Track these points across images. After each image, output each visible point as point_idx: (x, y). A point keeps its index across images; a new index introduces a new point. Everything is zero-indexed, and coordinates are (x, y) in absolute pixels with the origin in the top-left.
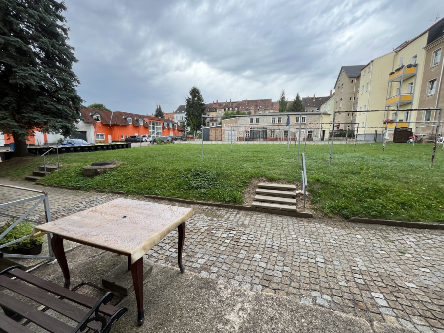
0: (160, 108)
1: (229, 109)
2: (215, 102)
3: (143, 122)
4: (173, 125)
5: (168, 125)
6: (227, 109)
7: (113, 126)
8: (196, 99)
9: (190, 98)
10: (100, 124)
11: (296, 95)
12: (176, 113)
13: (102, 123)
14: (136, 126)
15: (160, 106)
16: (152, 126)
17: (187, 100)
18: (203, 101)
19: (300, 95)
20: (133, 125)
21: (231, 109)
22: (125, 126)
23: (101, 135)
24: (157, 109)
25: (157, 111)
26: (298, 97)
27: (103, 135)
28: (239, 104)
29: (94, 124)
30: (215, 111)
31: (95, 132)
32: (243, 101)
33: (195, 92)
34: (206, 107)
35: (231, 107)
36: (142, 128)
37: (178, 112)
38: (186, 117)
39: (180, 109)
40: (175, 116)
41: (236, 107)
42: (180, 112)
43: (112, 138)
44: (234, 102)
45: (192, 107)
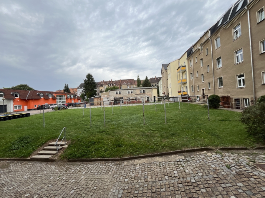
0: (67, 86)
1: (110, 85)
2: (103, 81)
3: (52, 96)
4: (74, 96)
5: (70, 96)
6: (109, 85)
7: (28, 100)
8: (90, 80)
9: (86, 80)
10: (19, 99)
11: (146, 77)
12: (78, 88)
13: (20, 98)
14: (46, 99)
15: (67, 85)
16: (58, 98)
17: (85, 81)
18: (94, 81)
19: (147, 77)
20: (44, 98)
21: (112, 85)
22: (38, 99)
23: (18, 106)
24: (66, 86)
25: (65, 88)
26: (147, 78)
27: (20, 106)
28: (116, 82)
29: (14, 100)
30: (103, 86)
31: (14, 105)
32: (119, 80)
33: (89, 76)
34: (96, 85)
35: (111, 84)
36: (51, 100)
37: (80, 87)
38: (84, 90)
39: (81, 86)
40: (78, 90)
41: (114, 84)
42: (81, 88)
43: (28, 107)
44: (114, 81)
45: (88, 85)
